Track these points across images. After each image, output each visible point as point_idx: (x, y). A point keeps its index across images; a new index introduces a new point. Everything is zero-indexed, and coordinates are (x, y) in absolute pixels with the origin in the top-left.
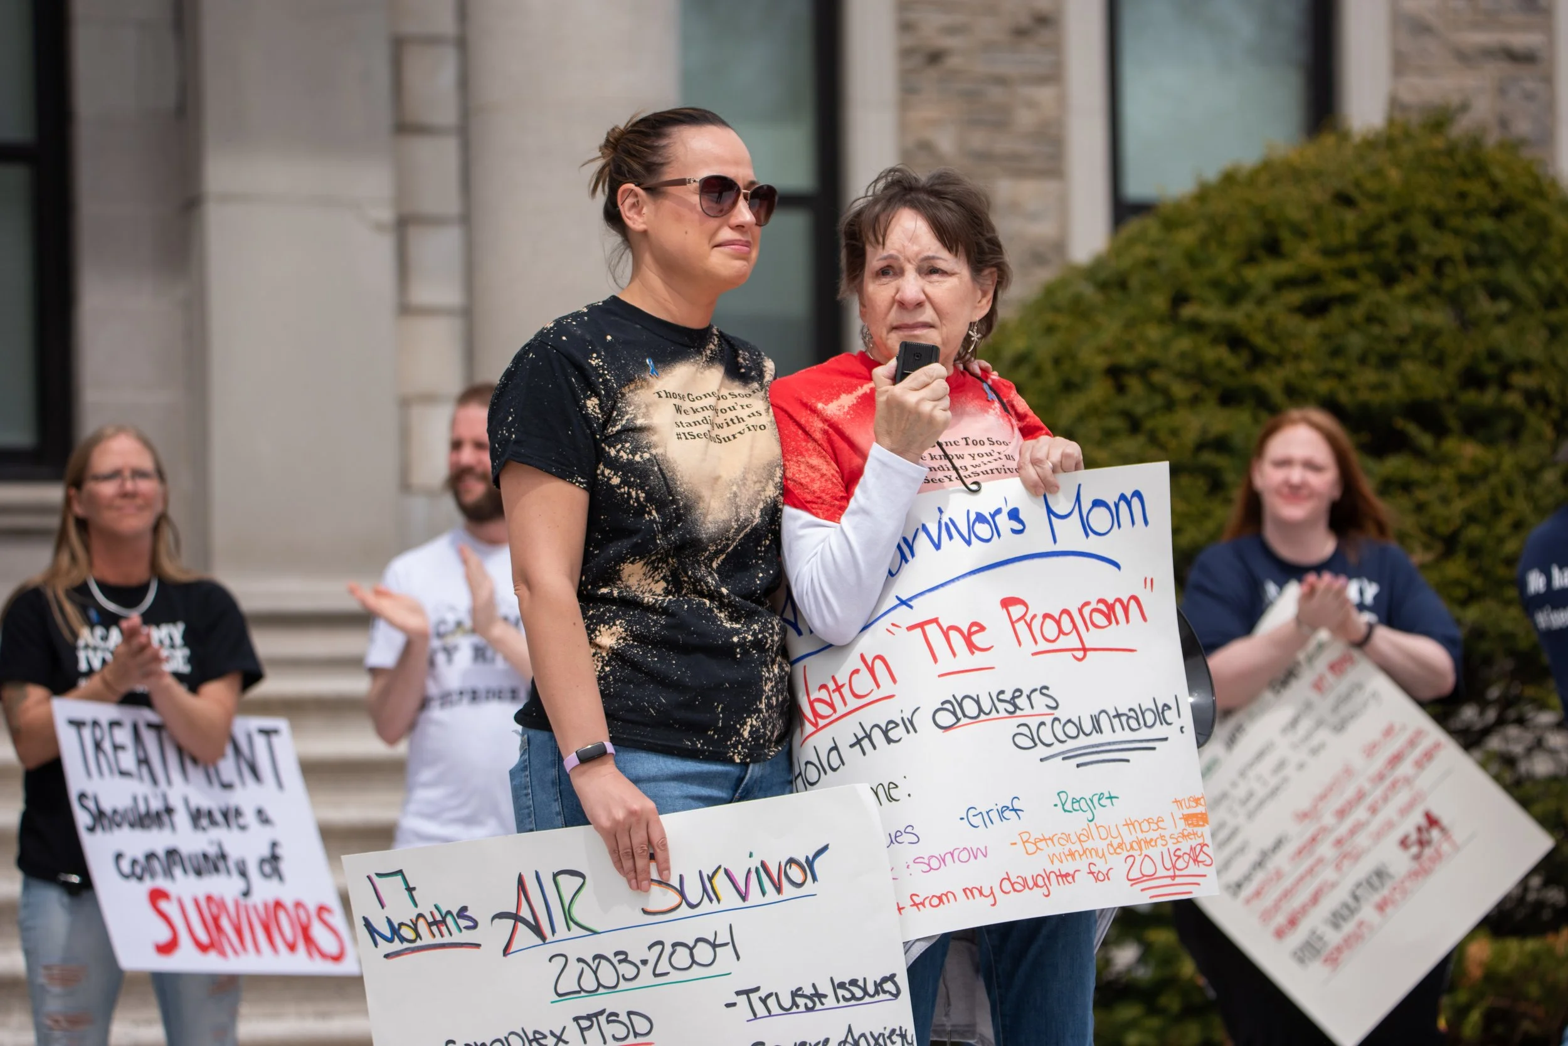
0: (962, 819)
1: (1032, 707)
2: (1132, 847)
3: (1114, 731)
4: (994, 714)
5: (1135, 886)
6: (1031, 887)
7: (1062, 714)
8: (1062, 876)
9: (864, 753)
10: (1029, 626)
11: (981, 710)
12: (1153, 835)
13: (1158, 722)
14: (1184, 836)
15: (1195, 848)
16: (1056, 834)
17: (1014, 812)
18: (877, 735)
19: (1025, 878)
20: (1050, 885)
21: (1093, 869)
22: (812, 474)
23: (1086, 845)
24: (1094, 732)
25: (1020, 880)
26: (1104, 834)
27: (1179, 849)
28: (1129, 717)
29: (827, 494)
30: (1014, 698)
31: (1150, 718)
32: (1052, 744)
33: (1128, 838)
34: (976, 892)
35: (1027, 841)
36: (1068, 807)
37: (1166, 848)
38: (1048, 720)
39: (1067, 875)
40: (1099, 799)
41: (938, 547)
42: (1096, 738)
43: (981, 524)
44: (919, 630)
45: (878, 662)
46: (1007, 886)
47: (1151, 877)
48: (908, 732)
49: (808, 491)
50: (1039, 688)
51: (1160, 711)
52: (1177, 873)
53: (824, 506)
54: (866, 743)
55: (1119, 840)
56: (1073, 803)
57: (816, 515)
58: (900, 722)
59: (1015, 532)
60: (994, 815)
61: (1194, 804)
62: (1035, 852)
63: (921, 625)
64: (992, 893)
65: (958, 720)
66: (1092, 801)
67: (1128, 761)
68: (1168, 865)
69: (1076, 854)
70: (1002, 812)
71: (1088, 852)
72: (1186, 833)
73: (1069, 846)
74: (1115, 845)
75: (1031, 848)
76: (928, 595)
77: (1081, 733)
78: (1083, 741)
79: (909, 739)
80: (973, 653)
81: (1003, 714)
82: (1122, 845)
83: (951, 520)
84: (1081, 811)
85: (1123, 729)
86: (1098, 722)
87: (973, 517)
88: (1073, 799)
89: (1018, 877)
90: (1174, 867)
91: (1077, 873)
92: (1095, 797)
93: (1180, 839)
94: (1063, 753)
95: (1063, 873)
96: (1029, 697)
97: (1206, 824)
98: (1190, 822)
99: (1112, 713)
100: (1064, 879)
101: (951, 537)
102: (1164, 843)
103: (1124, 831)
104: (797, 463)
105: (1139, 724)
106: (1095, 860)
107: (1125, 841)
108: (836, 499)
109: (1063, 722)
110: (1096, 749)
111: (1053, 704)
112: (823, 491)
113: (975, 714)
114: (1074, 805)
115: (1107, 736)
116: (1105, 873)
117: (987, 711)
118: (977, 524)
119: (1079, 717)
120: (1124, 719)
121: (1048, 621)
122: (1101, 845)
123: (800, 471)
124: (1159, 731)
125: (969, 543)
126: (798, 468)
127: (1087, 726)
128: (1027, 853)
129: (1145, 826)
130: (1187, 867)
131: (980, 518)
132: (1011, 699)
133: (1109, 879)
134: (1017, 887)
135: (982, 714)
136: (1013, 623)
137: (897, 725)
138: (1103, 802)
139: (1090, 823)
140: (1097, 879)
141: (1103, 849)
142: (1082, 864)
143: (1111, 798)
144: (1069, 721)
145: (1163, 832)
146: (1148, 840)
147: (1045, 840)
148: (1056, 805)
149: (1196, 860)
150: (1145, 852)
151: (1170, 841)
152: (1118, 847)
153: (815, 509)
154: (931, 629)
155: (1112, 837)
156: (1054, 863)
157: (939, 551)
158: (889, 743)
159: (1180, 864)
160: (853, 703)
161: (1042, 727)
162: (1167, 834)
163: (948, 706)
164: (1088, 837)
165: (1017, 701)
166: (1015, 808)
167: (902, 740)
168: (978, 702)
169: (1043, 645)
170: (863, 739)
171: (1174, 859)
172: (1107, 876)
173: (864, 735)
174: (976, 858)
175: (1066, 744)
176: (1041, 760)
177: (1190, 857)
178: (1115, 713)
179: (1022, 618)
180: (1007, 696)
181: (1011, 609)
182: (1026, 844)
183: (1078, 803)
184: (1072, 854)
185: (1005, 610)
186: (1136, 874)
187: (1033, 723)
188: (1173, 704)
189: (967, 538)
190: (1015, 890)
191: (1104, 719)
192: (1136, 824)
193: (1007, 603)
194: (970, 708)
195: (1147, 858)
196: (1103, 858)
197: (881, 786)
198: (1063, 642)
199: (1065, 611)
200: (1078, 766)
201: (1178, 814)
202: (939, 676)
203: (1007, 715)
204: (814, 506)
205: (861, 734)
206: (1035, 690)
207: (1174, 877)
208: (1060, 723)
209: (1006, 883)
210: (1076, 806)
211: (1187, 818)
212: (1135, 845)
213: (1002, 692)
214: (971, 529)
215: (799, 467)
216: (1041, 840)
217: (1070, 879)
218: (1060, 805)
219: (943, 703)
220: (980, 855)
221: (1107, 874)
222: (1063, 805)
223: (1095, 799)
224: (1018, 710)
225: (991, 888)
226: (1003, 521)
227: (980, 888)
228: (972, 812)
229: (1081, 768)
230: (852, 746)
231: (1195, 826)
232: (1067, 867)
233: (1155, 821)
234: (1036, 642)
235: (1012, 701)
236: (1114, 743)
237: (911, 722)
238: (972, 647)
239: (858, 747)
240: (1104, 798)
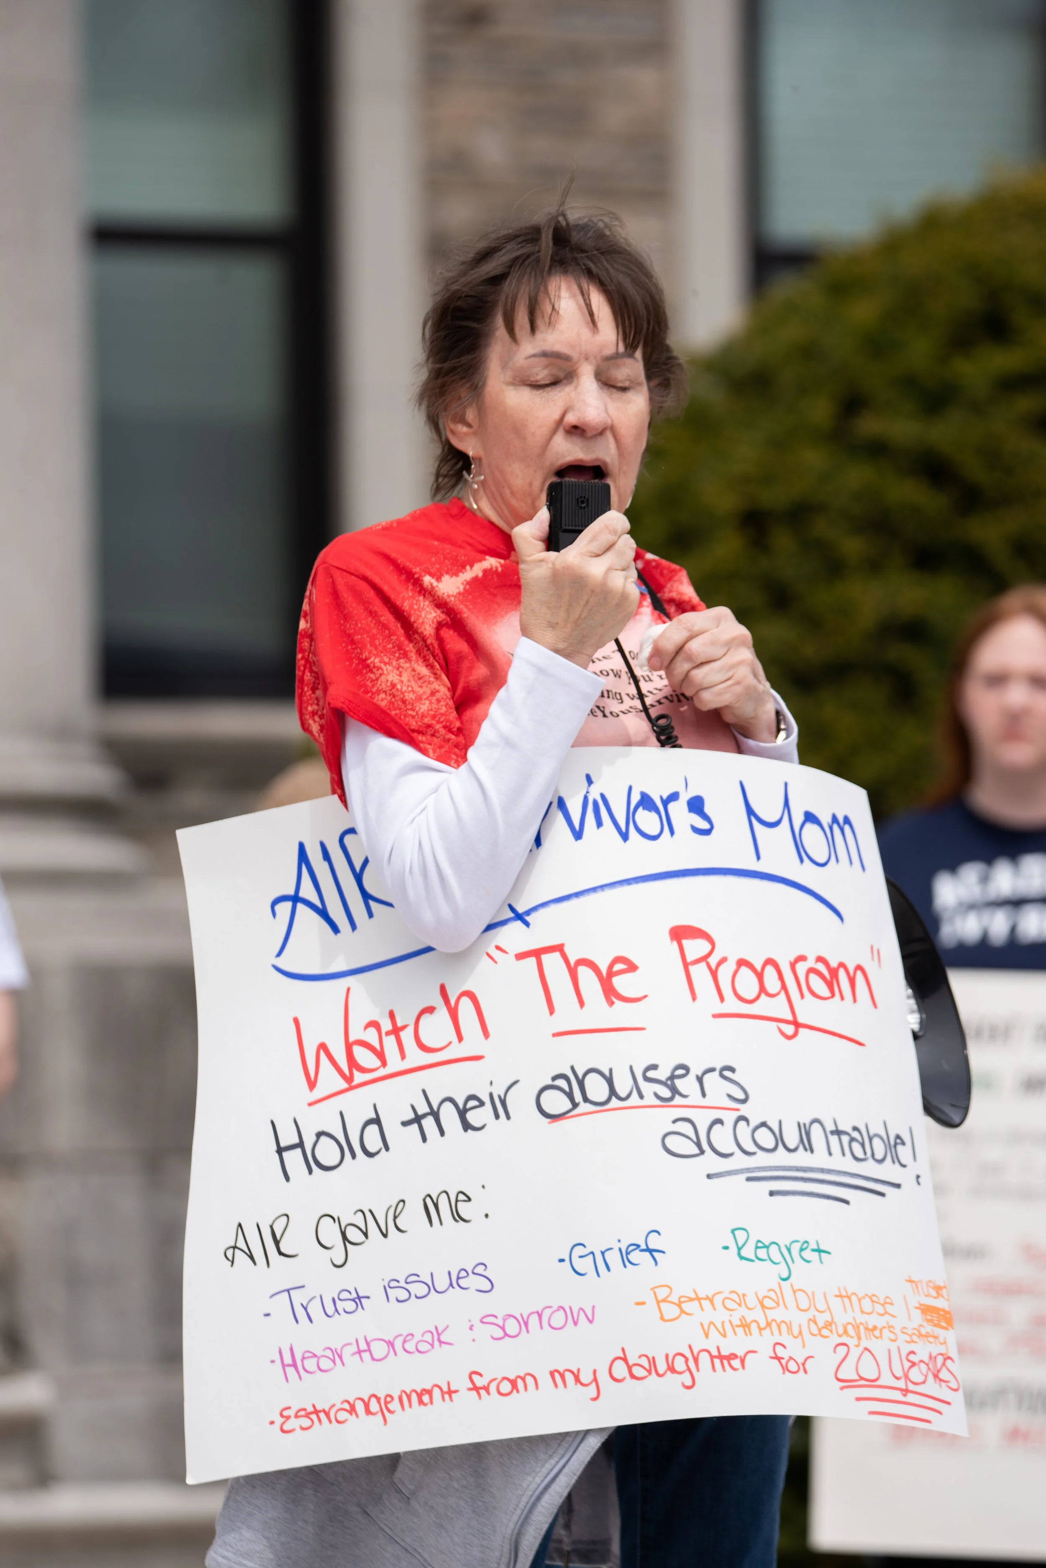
0: (562, 1260)
1: (704, 1095)
2: (846, 1332)
3: (830, 1154)
4: (634, 1100)
5: (846, 1390)
6: (661, 1372)
7: (754, 1111)
8: (721, 1357)
9: (424, 1139)
10: (714, 974)
11: (613, 1092)
12: (881, 1322)
13: (889, 1158)
14: (920, 1335)
15: (935, 1358)
16: (721, 1292)
17: (647, 1254)
18: (449, 1115)
19: (654, 1358)
20: (698, 1370)
21: (780, 1352)
22: (417, 689)
23: (771, 1315)
24: (801, 1148)
25: (644, 1362)
26: (804, 1303)
27: (913, 1352)
28: (852, 1139)
29: (438, 722)
30: (672, 1077)
31: (879, 1149)
32: (731, 1155)
33: (842, 1319)
34: (569, 1377)
35: (664, 1300)
36: (748, 1252)
37: (895, 1344)
38: (729, 1118)
39: (733, 1356)
40: (802, 1250)
41: (578, 835)
42: (801, 1158)
43: (646, 812)
44: (532, 961)
45: (465, 1002)
46: (620, 1369)
47: (872, 1383)
48: (497, 1116)
49: (414, 713)
50: (718, 1067)
51: (892, 1143)
52: (911, 1387)
53: (435, 740)
54: (429, 1123)
55: (827, 1317)
56: (757, 1247)
57: (424, 752)
58: (486, 1099)
59: (696, 830)
60: (614, 1258)
61: (934, 1293)
62: (677, 1318)
63: (537, 953)
64: (595, 1379)
65: (575, 1105)
66: (789, 1250)
67: (846, 1202)
68: (899, 1373)
69: (754, 1326)
70: (628, 1253)
71: (774, 1325)
72: (923, 1331)
73: (742, 1311)
74: (821, 1324)
75: (670, 1311)
76: (553, 907)
77: (780, 1146)
78: (781, 1158)
79: (496, 1128)
80: (611, 1004)
81: (650, 1100)
82: (830, 1324)
83: (603, 796)
84: (769, 1262)
85: (844, 1154)
86: (808, 1134)
87: (636, 798)
88: (759, 1241)
89: (640, 1357)
90: (906, 1376)
91: (749, 1356)
92: (795, 1244)
93: (915, 1338)
94: (748, 1170)
95: (724, 1352)
96: (700, 1079)
97: (950, 1328)
98: (929, 1317)
99: (830, 1127)
100: (725, 1362)
101: (599, 824)
102: (893, 1337)
103: (836, 1304)
104: (398, 669)
105: (865, 1153)
106: (785, 1339)
107: (835, 1320)
108: (450, 731)
109: (754, 1123)
110: (802, 1174)
111: (741, 1096)
112: (434, 717)
113: (603, 1097)
114: (758, 1250)
115: (819, 1159)
116: (800, 1360)
117: (623, 1095)
118: (640, 809)
119: (780, 1122)
120: (845, 1139)
121: (744, 971)
122: (799, 1319)
123: (402, 682)
124: (888, 1171)
125: (625, 837)
126: (398, 677)
127: (792, 1138)
128: (662, 1318)
129: (867, 1305)
130: (924, 1383)
131: (646, 802)
132: (668, 1079)
133: (806, 1372)
134: (637, 1371)
135: (614, 1098)
136: (686, 965)
137: (482, 1104)
138: (807, 1254)
139: (783, 1283)
140: (785, 1369)
141: (800, 1325)
142: (763, 1343)
143: (819, 1251)
144: (764, 1124)
145: (893, 1321)
146: (870, 1327)
147: (698, 1299)
148: (726, 1248)
149: (936, 1376)
150: (864, 1343)
151: (903, 1338)
152: (825, 1327)
153: (423, 742)
154: (552, 961)
155: (817, 1310)
156: (710, 1336)
157: (579, 841)
158: (465, 1130)
159: (915, 1375)
160: (416, 1057)
161: (717, 1127)
162: (898, 1325)
163: (562, 1083)
164: (778, 1304)
165: (679, 1083)
166: (651, 1247)
167: (486, 1127)
168: (610, 1081)
169: (732, 1005)
170: (425, 1116)
171: (907, 1365)
172: (803, 1367)
173: (428, 1110)
174: (576, 1323)
175: (753, 1157)
176: (709, 1176)
177: (929, 1369)
178: (833, 1128)
179: (704, 958)
180: (662, 1074)
181: (685, 942)
182: (662, 1305)
183: (765, 1250)
184: (745, 1325)
185: (675, 943)
186: (848, 1372)
187: (703, 1120)
188: (906, 1138)
189: (623, 829)
190: (633, 1376)
191: (816, 1132)
192: (854, 1298)
193: (679, 934)
194: (597, 1088)
195: (866, 1352)
196: (799, 1339)
197: (444, 1195)
198: (764, 1006)
199: (770, 962)
200: (772, 1193)
201: (913, 1301)
202: (554, 1035)
203: (658, 1102)
204: (420, 738)
205: (423, 1109)
206: (712, 1070)
207: (906, 1391)
208: (748, 1124)
209: (620, 1364)
210: (762, 1253)
211: (926, 1310)
212: (850, 1329)
213: (654, 1067)
214: (630, 816)
215: (400, 675)
216: (691, 1300)
217: (736, 1363)
218: (733, 1249)
219: (554, 1078)
220: (582, 1319)
221: (803, 1364)
222: (739, 1249)
223: (795, 1248)
224: (677, 1097)
225: (595, 1372)
226: (679, 811)
227: (576, 1372)
228: (579, 1251)
229: (776, 1198)
230: (405, 1124)
231: (936, 1325)
232: (730, 1345)
233: (882, 1302)
234: (722, 999)
235: (670, 1083)
236: (829, 1171)
237: (503, 1103)
238: (610, 993)
239: (415, 1126)
240: (809, 1249)
